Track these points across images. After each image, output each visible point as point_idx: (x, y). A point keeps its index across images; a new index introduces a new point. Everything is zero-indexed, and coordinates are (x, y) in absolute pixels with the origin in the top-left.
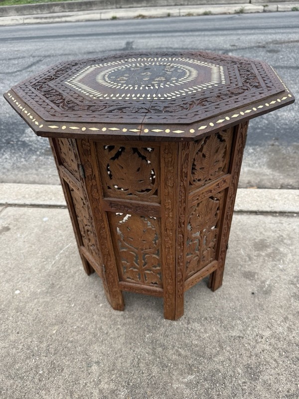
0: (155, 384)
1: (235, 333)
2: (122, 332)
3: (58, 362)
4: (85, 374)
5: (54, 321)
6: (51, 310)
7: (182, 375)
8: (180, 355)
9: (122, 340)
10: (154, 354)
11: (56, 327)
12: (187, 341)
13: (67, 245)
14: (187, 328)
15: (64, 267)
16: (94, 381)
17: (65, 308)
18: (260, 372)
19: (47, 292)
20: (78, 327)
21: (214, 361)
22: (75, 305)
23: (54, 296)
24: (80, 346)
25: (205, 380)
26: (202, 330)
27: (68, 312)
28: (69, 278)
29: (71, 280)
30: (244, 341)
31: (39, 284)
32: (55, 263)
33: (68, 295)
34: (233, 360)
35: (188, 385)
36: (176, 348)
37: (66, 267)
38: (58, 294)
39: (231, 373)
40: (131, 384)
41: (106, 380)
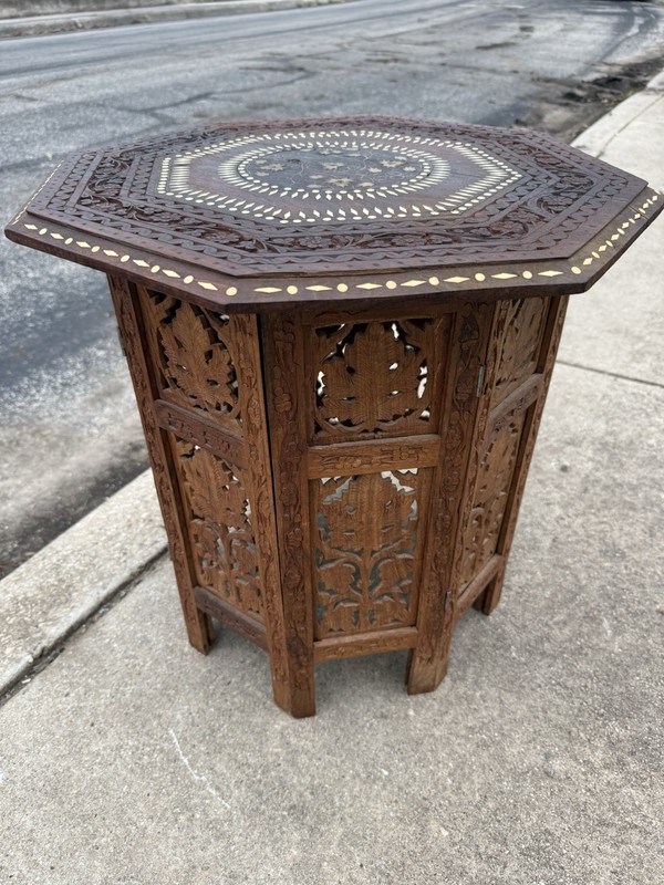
0: (608, 675)
1: (547, 542)
2: (493, 692)
3: (526, 839)
4: (567, 787)
5: (412, 829)
6: (377, 831)
7: (600, 634)
8: (565, 623)
9: (510, 699)
10: (555, 658)
11: (433, 826)
12: (543, 603)
13: (169, 740)
14: (518, 593)
15: (249, 766)
16: (584, 774)
17: (384, 793)
18: (614, 545)
19: (312, 830)
20: (450, 775)
21: (586, 585)
22: (387, 768)
23: (334, 814)
24: (500, 781)
25: (613, 608)
26: (529, 577)
27: (400, 789)
28: (293, 763)
29: (303, 759)
30: (562, 538)
31: (268, 849)
32: (218, 789)
33: (348, 778)
34: (590, 564)
35: (617, 631)
36: (550, 623)
37: (252, 761)
38: (332, 802)
39: (609, 576)
40: (602, 710)
41: (588, 751)
